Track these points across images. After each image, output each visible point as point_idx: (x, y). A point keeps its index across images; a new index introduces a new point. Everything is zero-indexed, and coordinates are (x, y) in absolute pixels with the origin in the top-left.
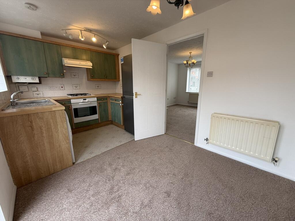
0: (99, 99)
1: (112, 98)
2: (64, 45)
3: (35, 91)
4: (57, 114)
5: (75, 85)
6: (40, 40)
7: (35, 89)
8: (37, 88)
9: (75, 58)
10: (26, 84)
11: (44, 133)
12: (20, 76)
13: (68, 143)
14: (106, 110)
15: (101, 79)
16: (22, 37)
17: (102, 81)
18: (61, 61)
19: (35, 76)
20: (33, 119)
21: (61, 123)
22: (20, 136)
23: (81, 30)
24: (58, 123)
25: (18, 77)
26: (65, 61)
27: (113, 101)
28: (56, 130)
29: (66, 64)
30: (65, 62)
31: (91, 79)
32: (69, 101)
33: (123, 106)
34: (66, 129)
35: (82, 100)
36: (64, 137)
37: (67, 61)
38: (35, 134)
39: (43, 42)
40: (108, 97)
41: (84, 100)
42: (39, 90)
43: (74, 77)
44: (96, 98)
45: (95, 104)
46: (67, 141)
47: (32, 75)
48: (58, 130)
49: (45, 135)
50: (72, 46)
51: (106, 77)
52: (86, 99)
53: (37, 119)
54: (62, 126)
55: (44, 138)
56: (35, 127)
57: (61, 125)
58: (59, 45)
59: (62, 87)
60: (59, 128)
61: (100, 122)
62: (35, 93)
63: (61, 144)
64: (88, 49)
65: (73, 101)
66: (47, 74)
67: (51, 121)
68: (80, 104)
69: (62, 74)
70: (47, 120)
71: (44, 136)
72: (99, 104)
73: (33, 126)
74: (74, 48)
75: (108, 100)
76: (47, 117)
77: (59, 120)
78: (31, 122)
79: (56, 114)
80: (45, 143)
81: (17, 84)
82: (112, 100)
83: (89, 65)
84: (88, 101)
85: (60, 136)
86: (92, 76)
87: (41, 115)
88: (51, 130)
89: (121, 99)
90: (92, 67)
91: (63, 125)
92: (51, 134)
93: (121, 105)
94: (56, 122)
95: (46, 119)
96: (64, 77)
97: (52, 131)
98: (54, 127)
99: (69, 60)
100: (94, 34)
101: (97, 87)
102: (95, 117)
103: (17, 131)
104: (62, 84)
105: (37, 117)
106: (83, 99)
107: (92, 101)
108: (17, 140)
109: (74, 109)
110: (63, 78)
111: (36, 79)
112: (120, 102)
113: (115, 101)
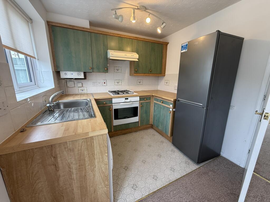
0: (142, 98)
1: (158, 98)
2: (110, 34)
3: (80, 87)
4: (95, 142)
5: (117, 81)
6: (88, 30)
7: (80, 85)
8: (82, 83)
9: (121, 49)
10: (72, 80)
11: (73, 174)
12: (67, 72)
13: (107, 185)
14: (147, 112)
15: (145, 75)
16: (71, 27)
17: (146, 76)
18: (106, 54)
19: (80, 71)
20: (58, 152)
21: (100, 156)
22: (37, 182)
23: (134, 9)
24: (96, 156)
25: (66, 72)
26: (111, 53)
27: (158, 103)
28: (92, 167)
29: (111, 57)
30: (111, 55)
31: (135, 74)
32: (110, 100)
33: (174, 112)
34: (107, 164)
35: (123, 100)
36: (102, 176)
37: (112, 53)
38: (60, 176)
39: (91, 32)
40: (152, 97)
41: (126, 99)
42: (84, 86)
43: (117, 71)
44: (139, 98)
45: (137, 105)
46: (106, 183)
47: (78, 70)
48: (95, 167)
49: (75, 176)
50: (119, 36)
51: (151, 72)
52: (128, 99)
53: (65, 153)
54: (101, 160)
55: (74, 180)
56: (60, 165)
57: (99, 159)
58: (106, 35)
59: (105, 83)
60: (96, 164)
61: (139, 125)
62: (80, 89)
63: (97, 187)
64: (135, 38)
65: (114, 101)
66: (91, 69)
67: (86, 153)
68: (121, 104)
69: (106, 69)
70: (80, 152)
71: (74, 178)
72: (141, 104)
73: (58, 163)
74: (121, 38)
75: (151, 100)
76: (80, 148)
77: (97, 151)
78: (55, 158)
79: (93, 142)
80: (74, 189)
81: (65, 79)
82: (157, 100)
83: (135, 57)
84: (131, 100)
85: (97, 175)
86: (136, 70)
87: (71, 146)
88: (85, 167)
89: (173, 103)
90: (138, 59)
91: (103, 158)
92: (83, 174)
93: (171, 110)
94: (93, 154)
95: (78, 151)
96: (108, 72)
97: (86, 170)
98: (89, 162)
99: (114, 51)
100: (149, 12)
101: (138, 83)
102: (135, 119)
103: (32, 173)
104: (104, 80)
105: (65, 148)
106: (124, 98)
107: (134, 102)
108: (32, 188)
109: (115, 110)
110: (106, 73)
111: (81, 74)
112: (171, 106)
113: (162, 103)
